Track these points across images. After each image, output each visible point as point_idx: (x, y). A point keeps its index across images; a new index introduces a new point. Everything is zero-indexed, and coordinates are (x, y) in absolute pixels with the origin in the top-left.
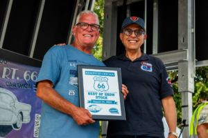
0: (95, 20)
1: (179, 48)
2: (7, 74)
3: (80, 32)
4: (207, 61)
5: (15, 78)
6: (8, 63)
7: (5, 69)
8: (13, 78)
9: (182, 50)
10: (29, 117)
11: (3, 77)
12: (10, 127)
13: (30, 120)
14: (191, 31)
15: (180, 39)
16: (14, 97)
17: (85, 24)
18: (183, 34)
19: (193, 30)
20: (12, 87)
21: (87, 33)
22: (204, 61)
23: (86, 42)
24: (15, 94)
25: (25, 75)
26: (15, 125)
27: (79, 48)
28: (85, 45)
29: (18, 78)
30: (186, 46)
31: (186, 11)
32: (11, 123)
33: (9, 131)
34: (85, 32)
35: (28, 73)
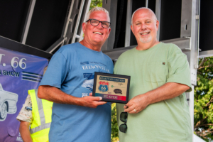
0: (106, 18)
1: (181, 36)
3: (90, 29)
4: (212, 51)
9: (184, 38)
10: (16, 107)
13: (16, 110)
14: (195, 17)
15: (183, 26)
17: (96, 21)
18: (186, 20)
19: (198, 17)
21: (97, 30)
22: (209, 51)
23: (95, 40)
25: (13, 62)
27: (89, 46)
28: (95, 43)
29: (4, 65)
30: (189, 34)
34: (95, 29)
35: (16, 59)
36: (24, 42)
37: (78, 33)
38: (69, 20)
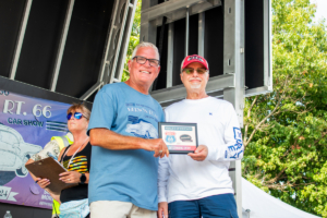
0: (154, 54)
1: (224, 72)
2: (9, 108)
3: (136, 68)
5: (22, 113)
6: (11, 94)
7: (7, 102)
8: (18, 112)
9: (228, 75)
11: (5, 111)
12: (13, 173)
14: (239, 51)
15: (226, 61)
16: (19, 136)
17: (142, 59)
18: (229, 54)
19: (243, 50)
20: (16, 124)
21: (144, 68)
24: (20, 132)
25: (35, 110)
26: (20, 171)
29: (25, 114)
30: (233, 69)
31: (233, 26)
32: (14, 169)
33: (11, 179)
34: (141, 68)
35: (38, 107)
36: (53, 89)
37: (116, 76)
38: (106, 62)
